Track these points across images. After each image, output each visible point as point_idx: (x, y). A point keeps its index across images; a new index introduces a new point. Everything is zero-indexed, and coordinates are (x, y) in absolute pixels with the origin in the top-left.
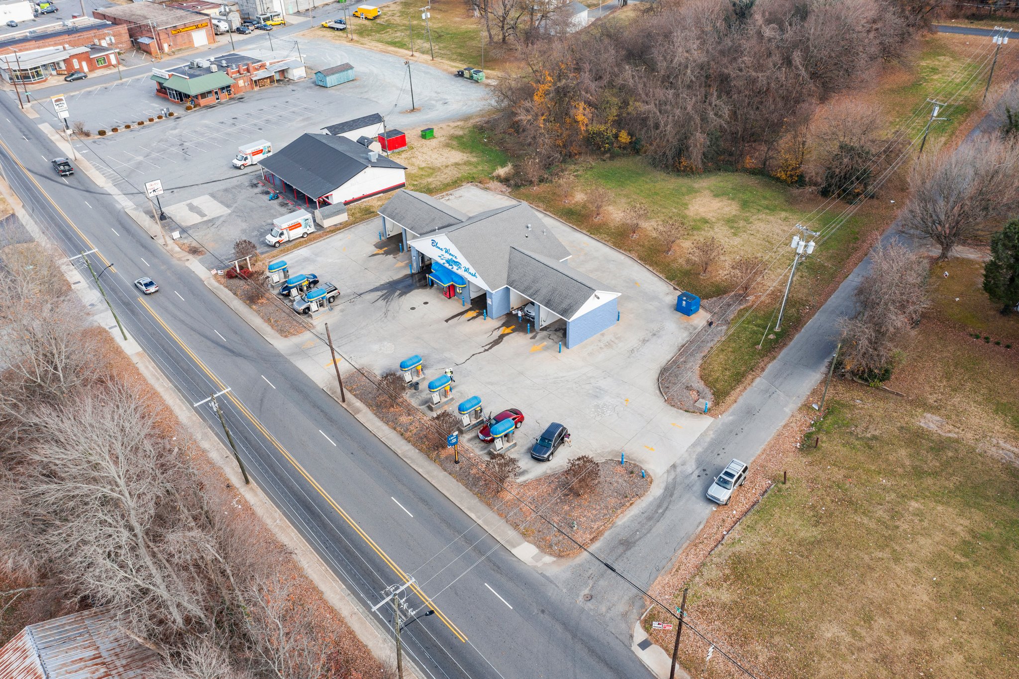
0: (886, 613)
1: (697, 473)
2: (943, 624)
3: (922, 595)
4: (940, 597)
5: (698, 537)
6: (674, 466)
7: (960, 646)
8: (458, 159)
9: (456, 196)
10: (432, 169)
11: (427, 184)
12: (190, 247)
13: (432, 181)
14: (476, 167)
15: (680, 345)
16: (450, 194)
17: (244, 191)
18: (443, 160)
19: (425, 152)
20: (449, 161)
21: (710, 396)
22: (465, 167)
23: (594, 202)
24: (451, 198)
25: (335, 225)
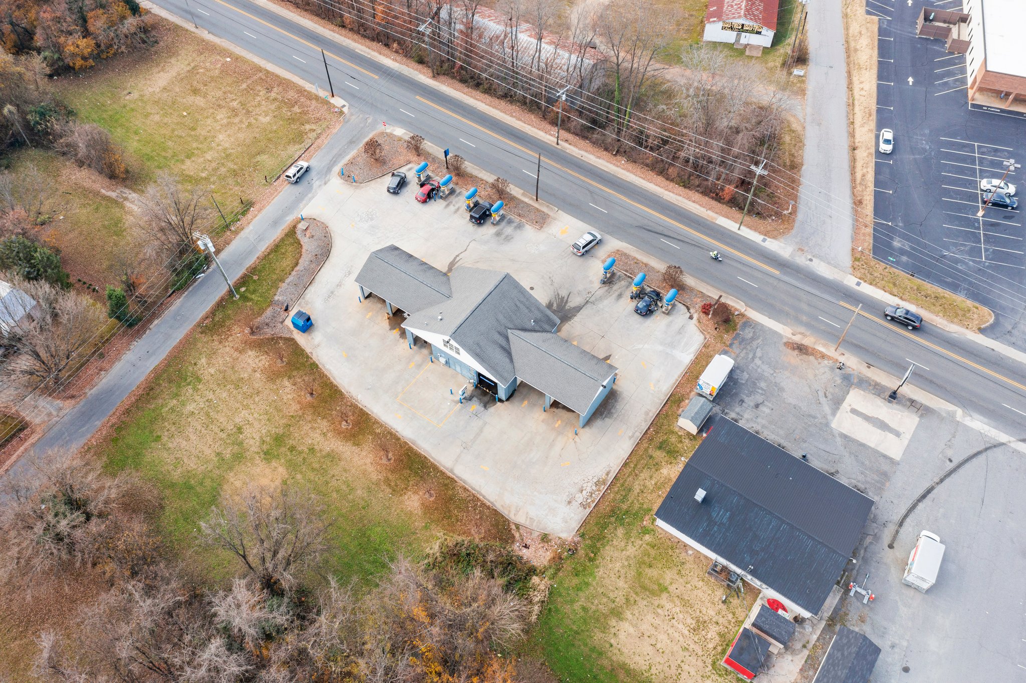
0: (240, 129)
1: (313, 181)
2: (218, 128)
3: (221, 137)
4: (214, 137)
5: (317, 151)
6: (325, 184)
7: (216, 121)
8: (622, 636)
9: (575, 504)
10: (644, 588)
11: (630, 537)
12: (812, 354)
13: (628, 548)
14: (584, 609)
15: (313, 284)
16: (584, 506)
17: (861, 478)
18: (645, 627)
19: (687, 654)
20: (635, 626)
21: (299, 232)
22: (600, 606)
23: (394, 491)
24: (578, 495)
25: (683, 411)
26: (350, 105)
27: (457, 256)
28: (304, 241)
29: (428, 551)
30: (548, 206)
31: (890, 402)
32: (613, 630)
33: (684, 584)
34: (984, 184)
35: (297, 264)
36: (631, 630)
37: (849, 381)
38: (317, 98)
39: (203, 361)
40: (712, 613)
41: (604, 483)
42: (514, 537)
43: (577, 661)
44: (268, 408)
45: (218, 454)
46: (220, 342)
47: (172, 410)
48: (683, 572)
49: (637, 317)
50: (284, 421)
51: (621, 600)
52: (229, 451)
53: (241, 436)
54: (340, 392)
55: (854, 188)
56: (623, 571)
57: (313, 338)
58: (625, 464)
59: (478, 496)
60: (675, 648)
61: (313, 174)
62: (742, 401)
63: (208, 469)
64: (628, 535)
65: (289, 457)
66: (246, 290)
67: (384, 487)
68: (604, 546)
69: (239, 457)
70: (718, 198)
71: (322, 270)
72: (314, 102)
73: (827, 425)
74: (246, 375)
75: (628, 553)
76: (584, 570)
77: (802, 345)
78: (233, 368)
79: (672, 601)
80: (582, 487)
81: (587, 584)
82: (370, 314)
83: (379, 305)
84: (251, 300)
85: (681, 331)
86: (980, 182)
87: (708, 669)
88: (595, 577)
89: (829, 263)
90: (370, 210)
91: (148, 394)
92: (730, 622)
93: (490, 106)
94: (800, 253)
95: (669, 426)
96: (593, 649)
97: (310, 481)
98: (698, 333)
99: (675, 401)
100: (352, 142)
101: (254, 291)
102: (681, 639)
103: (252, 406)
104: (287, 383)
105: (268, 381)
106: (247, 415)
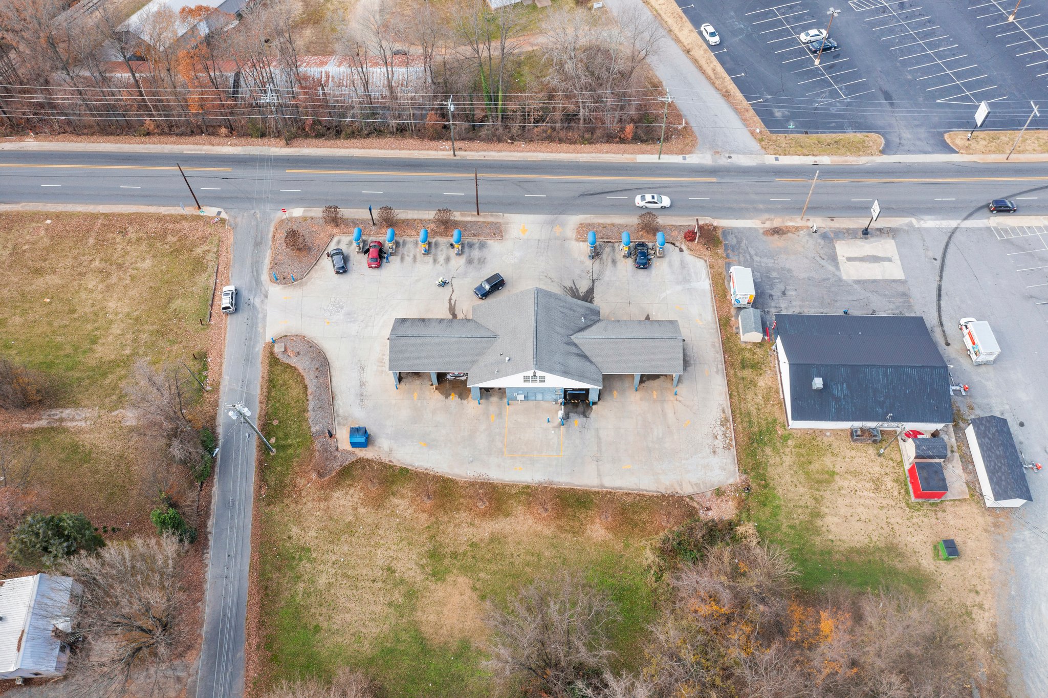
0: (125, 287)
1: (252, 300)
2: (100, 297)
3: (111, 305)
4: (104, 308)
5: (229, 269)
6: (266, 297)
7: (91, 291)
8: (833, 528)
9: (720, 451)
10: (820, 482)
11: (778, 450)
12: (788, 231)
13: (784, 459)
14: (792, 527)
15: (336, 398)
16: (727, 448)
17: (892, 306)
18: (843, 511)
19: (885, 510)
20: (836, 515)
21: (280, 356)
22: (800, 517)
23: (574, 533)
24: (716, 442)
25: (738, 328)
26: (225, 209)
27: (450, 300)
28: (293, 361)
29: (645, 563)
30: (492, 216)
31: (866, 238)
32: (824, 529)
33: (843, 460)
34: (803, 37)
35: (306, 387)
36: (836, 519)
37: (829, 238)
38: (184, 218)
39: (295, 530)
40: (877, 469)
41: (727, 420)
42: (694, 508)
43: (818, 569)
44: (398, 534)
45: (390, 604)
46: (297, 503)
47: (307, 594)
48: (835, 452)
49: (641, 272)
50: (424, 536)
51: (811, 503)
52: (398, 596)
53: (397, 575)
54: (451, 480)
55: (713, 84)
56: (795, 480)
57: (380, 447)
58: (730, 396)
59: (641, 493)
60: (876, 512)
61: (245, 293)
62: (771, 296)
63: (393, 623)
64: (776, 450)
65: (458, 564)
66: (277, 439)
67: (563, 536)
68: (765, 469)
69: (412, 594)
70: (623, 141)
71: (333, 379)
72: (184, 223)
73: (840, 280)
74: (350, 518)
75: (787, 464)
76: (767, 498)
77: (775, 228)
78: (331, 519)
79: (845, 479)
80: (714, 434)
81: (778, 507)
82: (416, 394)
83: (418, 382)
84: (290, 446)
85: (683, 265)
86: (799, 37)
87: (907, 512)
88: (779, 498)
89: (744, 153)
90: (333, 299)
91: (267, 595)
92: (894, 467)
93: (364, 148)
94: (717, 156)
95: (736, 346)
96: (822, 553)
97: (495, 573)
98: (697, 260)
99: (724, 323)
100: (258, 244)
101: (287, 436)
102: (873, 502)
103: (382, 542)
104: (396, 501)
105: (377, 510)
106: (384, 552)
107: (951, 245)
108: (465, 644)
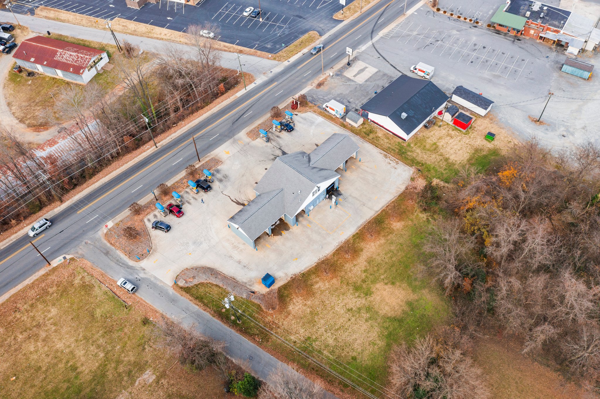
0: (56, 331)
2: (46, 349)
3: (60, 345)
4: (57, 351)
5: (106, 276)
6: (144, 270)
7: (36, 351)
8: (455, 159)
9: (396, 166)
10: (435, 149)
11: (412, 151)
12: (324, 82)
13: (417, 152)
14: (445, 169)
15: (235, 278)
16: (397, 163)
17: (386, 81)
18: (452, 152)
19: (461, 141)
20: (451, 155)
21: (187, 285)
22: (443, 164)
23: (391, 233)
24: (392, 165)
25: (350, 124)
26: (65, 254)
27: (232, 201)
28: (196, 282)
29: (425, 219)
30: (206, 157)
31: (351, 66)
32: (454, 162)
33: (433, 137)
34: (245, 14)
35: (217, 286)
36: (453, 156)
37: (339, 74)
38: (47, 275)
39: (293, 338)
40: (444, 131)
41: (386, 155)
42: (412, 191)
44: (334, 296)
45: (367, 320)
46: (279, 327)
47: (332, 352)
48: (427, 137)
49: (293, 132)
50: (344, 286)
52: (365, 315)
53: (354, 309)
55: (230, 51)
56: (428, 155)
57: (280, 277)
58: (377, 147)
59: (391, 202)
60: (460, 144)
61: (131, 277)
63: (377, 325)
65: (369, 282)
66: (234, 315)
67: (389, 237)
68: (416, 160)
69: (369, 309)
70: (222, 94)
71: (224, 273)
72: (50, 277)
73: (360, 85)
74: (308, 310)
75: (419, 152)
76: (427, 168)
77: (318, 84)
78: (302, 318)
79: (440, 142)
80: (388, 163)
81: (434, 168)
82: (267, 245)
83: (262, 240)
85: (305, 119)
86: (243, 15)
87: (467, 136)
88: (431, 164)
89: (275, 67)
90: (179, 244)
91: (317, 371)
92: (448, 127)
93: (107, 175)
94: (266, 74)
95: (357, 130)
97: (385, 272)
98: (307, 113)
99: (344, 126)
100: (107, 254)
102: (456, 142)
103: (332, 304)
104: (316, 286)
105: (314, 296)
106: (339, 307)
107: (378, 50)
108: (409, 304)
